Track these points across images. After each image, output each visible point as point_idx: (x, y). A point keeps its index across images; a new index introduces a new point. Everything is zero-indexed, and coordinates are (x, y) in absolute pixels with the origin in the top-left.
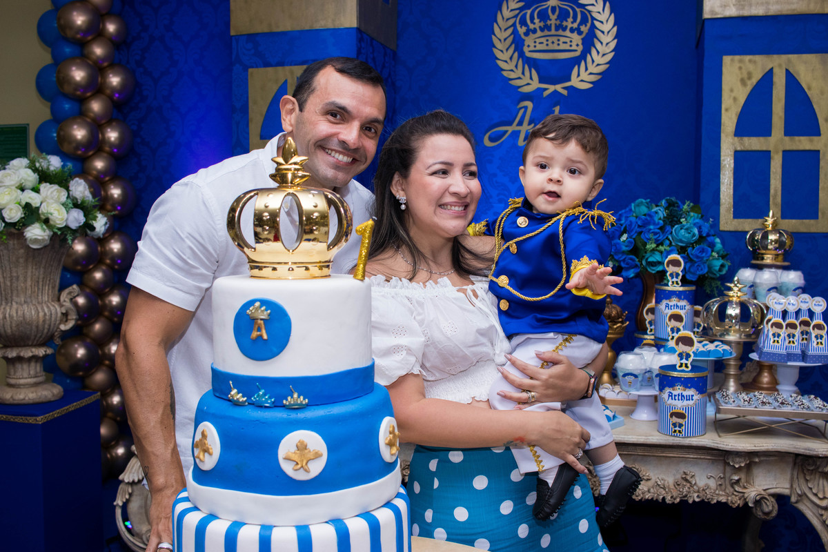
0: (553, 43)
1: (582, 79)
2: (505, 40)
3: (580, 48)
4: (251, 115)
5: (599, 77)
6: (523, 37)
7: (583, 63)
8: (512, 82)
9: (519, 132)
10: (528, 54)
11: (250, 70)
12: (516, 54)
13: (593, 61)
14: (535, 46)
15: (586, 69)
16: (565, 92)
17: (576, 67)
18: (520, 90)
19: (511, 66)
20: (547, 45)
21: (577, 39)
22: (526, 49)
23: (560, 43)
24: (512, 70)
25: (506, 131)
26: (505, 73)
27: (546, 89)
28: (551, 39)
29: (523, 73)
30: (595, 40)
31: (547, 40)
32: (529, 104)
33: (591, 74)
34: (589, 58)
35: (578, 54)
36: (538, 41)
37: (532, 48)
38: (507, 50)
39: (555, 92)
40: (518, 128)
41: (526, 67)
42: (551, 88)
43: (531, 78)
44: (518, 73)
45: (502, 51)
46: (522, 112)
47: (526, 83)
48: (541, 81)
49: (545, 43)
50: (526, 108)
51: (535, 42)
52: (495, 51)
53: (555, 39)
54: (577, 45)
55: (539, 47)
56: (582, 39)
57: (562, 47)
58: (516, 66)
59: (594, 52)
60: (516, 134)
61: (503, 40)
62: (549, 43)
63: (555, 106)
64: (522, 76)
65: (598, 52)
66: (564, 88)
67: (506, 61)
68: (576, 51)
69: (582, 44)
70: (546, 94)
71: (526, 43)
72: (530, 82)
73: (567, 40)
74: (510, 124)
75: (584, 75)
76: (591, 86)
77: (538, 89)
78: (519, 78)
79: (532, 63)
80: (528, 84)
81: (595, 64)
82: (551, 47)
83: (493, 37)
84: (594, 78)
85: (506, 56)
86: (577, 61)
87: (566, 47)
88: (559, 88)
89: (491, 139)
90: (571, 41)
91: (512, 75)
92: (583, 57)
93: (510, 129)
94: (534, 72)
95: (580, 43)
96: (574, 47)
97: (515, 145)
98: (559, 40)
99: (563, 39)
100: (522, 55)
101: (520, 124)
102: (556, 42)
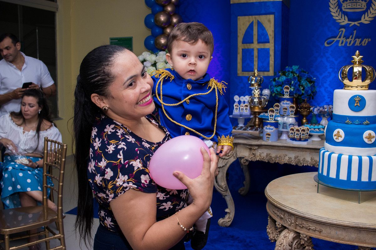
0: (354, 5)
1: (366, 20)
2: (334, 4)
3: (366, 7)
4: (239, 34)
5: (373, 19)
6: (342, 3)
7: (366, 13)
8: (337, 21)
9: (339, 41)
10: (344, 10)
11: (238, 17)
12: (339, 10)
13: (371, 12)
14: (347, 7)
15: (368, 16)
16: (359, 25)
17: (364, 15)
18: (340, 24)
19: (337, 14)
20: (352, 6)
21: (364, 4)
22: (343, 8)
23: (357, 5)
24: (337, 16)
25: (334, 41)
26: (334, 18)
27: (350, 24)
28: (353, 4)
29: (342, 17)
30: (372, 4)
31: (352, 4)
32: (344, 30)
33: (369, 17)
34: (369, 11)
35: (364, 10)
36: (348, 4)
37: (345, 7)
38: (335, 8)
39: (355, 25)
40: (339, 39)
41: (343, 15)
42: (353, 23)
43: (345, 19)
44: (340, 17)
45: (333, 9)
46: (341, 32)
47: (343, 21)
48: (349, 20)
49: (351, 5)
50: (342, 31)
51: (347, 5)
52: (330, 8)
53: (355, 4)
54: (364, 6)
55: (348, 7)
56: (367, 4)
57: (358, 7)
58: (339, 15)
59: (371, 9)
60: (338, 41)
61: (333, 4)
62: (353, 5)
63: (354, 30)
64: (341, 19)
65: (373, 9)
66: (358, 23)
67: (335, 13)
68: (363, 8)
69: (366, 6)
70: (351, 25)
71: (343, 5)
72: (344, 21)
73: (360, 4)
74: (335, 37)
75: (367, 18)
76: (369, 22)
77: (348, 24)
78: (340, 19)
79: (345, 13)
80: (343, 22)
81: (372, 13)
82: (353, 7)
83: (330, 3)
84: (370, 19)
85: (334, 11)
86: (364, 12)
87: (360, 7)
88: (356, 23)
89: (328, 44)
90: (362, 5)
91: (337, 18)
92: (366, 11)
93: (336, 39)
94: (346, 17)
95: (365, 5)
96: (363, 7)
97: (337, 46)
98: (357, 4)
99: (358, 4)
100: (341, 10)
101: (340, 37)
102: (356, 5)
